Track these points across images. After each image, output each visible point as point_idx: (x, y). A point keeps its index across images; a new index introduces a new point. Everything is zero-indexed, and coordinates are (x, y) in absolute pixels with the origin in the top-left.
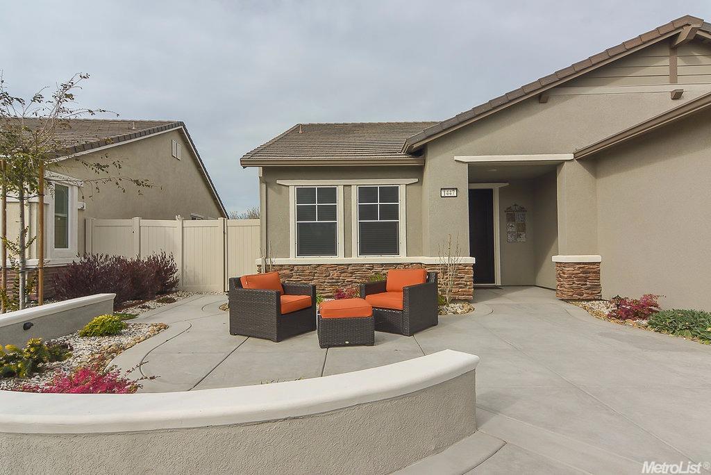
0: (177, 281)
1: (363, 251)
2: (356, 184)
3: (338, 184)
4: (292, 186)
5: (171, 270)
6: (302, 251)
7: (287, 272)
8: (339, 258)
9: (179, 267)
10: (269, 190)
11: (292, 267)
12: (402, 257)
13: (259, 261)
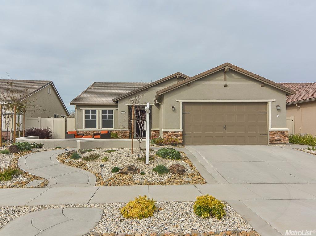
0: (52, 136)
1: (103, 127)
2: (101, 110)
3: (97, 110)
4: (84, 110)
5: (50, 132)
6: (86, 127)
7: (82, 133)
8: (97, 129)
9: (52, 132)
10: (78, 111)
11: (84, 131)
12: (113, 129)
13: (75, 130)
